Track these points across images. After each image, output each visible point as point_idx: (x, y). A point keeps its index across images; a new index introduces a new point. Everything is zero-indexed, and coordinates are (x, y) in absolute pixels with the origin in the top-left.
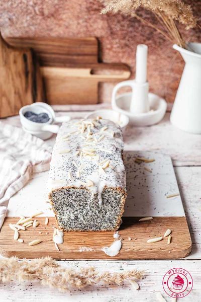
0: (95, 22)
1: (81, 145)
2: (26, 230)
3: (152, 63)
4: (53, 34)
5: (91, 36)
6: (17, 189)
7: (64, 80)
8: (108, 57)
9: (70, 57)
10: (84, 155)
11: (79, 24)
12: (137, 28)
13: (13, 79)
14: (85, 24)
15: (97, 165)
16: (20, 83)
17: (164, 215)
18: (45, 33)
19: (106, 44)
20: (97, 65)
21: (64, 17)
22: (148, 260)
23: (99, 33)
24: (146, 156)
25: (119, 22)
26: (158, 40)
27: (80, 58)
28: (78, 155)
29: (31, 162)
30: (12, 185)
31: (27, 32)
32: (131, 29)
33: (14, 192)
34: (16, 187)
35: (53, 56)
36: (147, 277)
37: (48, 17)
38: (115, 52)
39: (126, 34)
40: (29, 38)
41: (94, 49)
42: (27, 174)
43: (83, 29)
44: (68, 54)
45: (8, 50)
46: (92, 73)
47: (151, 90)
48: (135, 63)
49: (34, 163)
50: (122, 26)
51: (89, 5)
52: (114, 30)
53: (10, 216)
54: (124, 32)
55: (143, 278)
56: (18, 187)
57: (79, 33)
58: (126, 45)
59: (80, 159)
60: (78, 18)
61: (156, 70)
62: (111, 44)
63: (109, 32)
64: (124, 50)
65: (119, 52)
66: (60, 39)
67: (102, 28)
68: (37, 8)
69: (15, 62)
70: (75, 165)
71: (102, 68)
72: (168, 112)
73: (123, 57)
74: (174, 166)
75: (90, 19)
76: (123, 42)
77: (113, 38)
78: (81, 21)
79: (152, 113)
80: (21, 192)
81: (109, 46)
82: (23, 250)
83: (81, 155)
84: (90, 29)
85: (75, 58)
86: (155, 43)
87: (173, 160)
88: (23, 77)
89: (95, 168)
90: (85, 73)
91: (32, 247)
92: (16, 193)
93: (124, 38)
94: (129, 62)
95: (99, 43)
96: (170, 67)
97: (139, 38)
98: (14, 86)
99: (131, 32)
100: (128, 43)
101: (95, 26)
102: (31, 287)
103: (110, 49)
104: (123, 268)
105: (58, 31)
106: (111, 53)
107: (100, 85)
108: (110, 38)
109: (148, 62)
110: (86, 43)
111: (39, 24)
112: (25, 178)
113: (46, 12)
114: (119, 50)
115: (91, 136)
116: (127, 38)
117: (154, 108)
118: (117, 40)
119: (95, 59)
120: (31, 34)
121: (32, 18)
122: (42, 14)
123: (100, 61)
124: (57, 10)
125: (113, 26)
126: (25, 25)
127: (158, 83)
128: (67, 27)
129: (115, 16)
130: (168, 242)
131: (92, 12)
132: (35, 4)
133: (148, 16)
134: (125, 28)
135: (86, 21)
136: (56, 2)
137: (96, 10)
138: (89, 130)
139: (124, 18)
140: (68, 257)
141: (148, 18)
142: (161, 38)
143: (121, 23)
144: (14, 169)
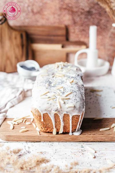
0: (64, 16)
1: (55, 73)
2: (18, 124)
3: (99, 41)
4: (39, 24)
5: (62, 24)
6: (14, 104)
7: (45, 52)
8: (73, 37)
9: (49, 38)
10: (57, 77)
11: (54, 17)
12: (90, 19)
13: (14, 49)
14: (58, 17)
15: (65, 81)
16: (18, 51)
17: (110, 117)
18: (34, 24)
19: (71, 30)
20: (65, 42)
21: (46, 13)
22: (100, 142)
23: (67, 23)
24: (97, 89)
25: (79, 16)
26: (103, 27)
27: (56, 38)
28: (53, 77)
29: (24, 90)
30: (11, 101)
31: (23, 23)
32: (86, 20)
34: (13, 102)
35: (39, 37)
37: (36, 13)
38: (77, 34)
39: (84, 23)
40: (25, 26)
41: (64, 32)
42: (21, 96)
43: (57, 21)
44: (48, 35)
45: (12, 31)
46: (63, 47)
47: (99, 57)
48: (89, 41)
49: (26, 90)
50: (81, 18)
51: (61, 6)
52: (76, 21)
53: (7, 117)
54: (82, 22)
56: (15, 102)
57: (55, 23)
58: (83, 30)
59: (54, 78)
60: (54, 14)
61: (102, 45)
62: (74, 29)
64: (82, 33)
65: (79, 35)
66: (43, 26)
67: (69, 20)
68: (30, 9)
69: (16, 38)
70: (51, 81)
71: (69, 45)
73: (81, 37)
75: (61, 14)
76: (81, 28)
77: (76, 26)
78: (56, 16)
80: (17, 106)
82: (15, 135)
83: (55, 77)
84: (62, 20)
85: (52, 38)
86: (101, 28)
88: (20, 48)
89: (64, 82)
90: (57, 47)
91: (22, 133)
92: (13, 106)
93: (82, 26)
94: (85, 40)
95: (67, 29)
98: (15, 53)
99: (86, 22)
101: (64, 18)
102: (20, 156)
103: (74, 32)
104: (83, 146)
105: (42, 22)
106: (74, 35)
107: (67, 55)
108: (74, 26)
109: (97, 40)
110: (59, 28)
111: (31, 18)
112: (19, 98)
113: (35, 10)
114: (79, 33)
115: (62, 70)
119: (64, 38)
120: (26, 24)
121: (27, 14)
122: (33, 11)
123: (67, 39)
124: (41, 10)
126: (22, 18)
127: (103, 53)
128: (48, 19)
129: (77, 12)
130: (113, 130)
131: (62, 10)
132: (29, 6)
133: (96, 12)
134: (83, 19)
135: (59, 15)
136: (41, 4)
137: (65, 9)
138: (60, 67)
139: (82, 13)
140: (46, 140)
141: (97, 13)
142: (104, 25)
143: (80, 16)
144: (13, 93)
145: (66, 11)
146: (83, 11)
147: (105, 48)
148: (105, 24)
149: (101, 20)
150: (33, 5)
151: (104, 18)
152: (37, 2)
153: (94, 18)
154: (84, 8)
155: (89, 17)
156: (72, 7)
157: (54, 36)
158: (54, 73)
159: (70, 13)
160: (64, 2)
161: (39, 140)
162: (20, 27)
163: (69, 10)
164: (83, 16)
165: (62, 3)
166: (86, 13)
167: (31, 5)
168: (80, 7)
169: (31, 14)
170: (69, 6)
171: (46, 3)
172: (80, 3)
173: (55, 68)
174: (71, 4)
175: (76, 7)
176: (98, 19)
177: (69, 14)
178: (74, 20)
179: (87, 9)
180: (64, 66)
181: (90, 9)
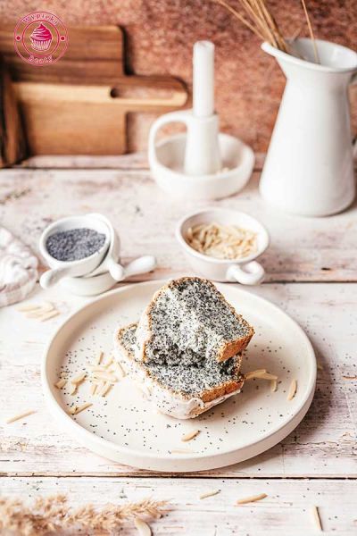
5: (109, 23)
7: (60, 108)
8: (144, 64)
9: (70, 64)
12: (200, 8)
19: (140, 39)
20: (122, 81)
22: (177, 477)
23: (126, 17)
26: (240, 32)
27: (91, 65)
32: (187, 9)
36: (171, 513)
38: (158, 55)
39: (179, 19)
41: (116, 49)
43: (95, 10)
46: (114, 94)
47: (226, 129)
50: (171, 3)
52: (155, 11)
54: (174, 15)
55: (162, 517)
57: (87, 16)
58: (179, 42)
61: (237, 89)
62: (150, 38)
63: (145, 16)
64: (175, 50)
65: (166, 55)
71: (134, 86)
72: (257, 170)
73: (173, 64)
76: (173, 34)
77: (154, 28)
79: (226, 173)
81: (145, 43)
84: (109, 9)
85: (80, 65)
86: (235, 36)
90: (100, 94)
93: (174, 27)
94: (184, 74)
95: (126, 35)
96: (263, 84)
97: (203, 27)
99: (188, 15)
100: (181, 36)
101: (118, 3)
103: (148, 49)
104: (126, 493)
106: (150, 57)
107: (129, 118)
108: (147, 27)
110: (100, 36)
114: (166, 50)
116: (180, 27)
117: (230, 164)
118: (161, 32)
119: (119, 67)
123: (129, 71)
125: (152, 4)
127: (241, 114)
128: (64, 6)
134: (177, 7)
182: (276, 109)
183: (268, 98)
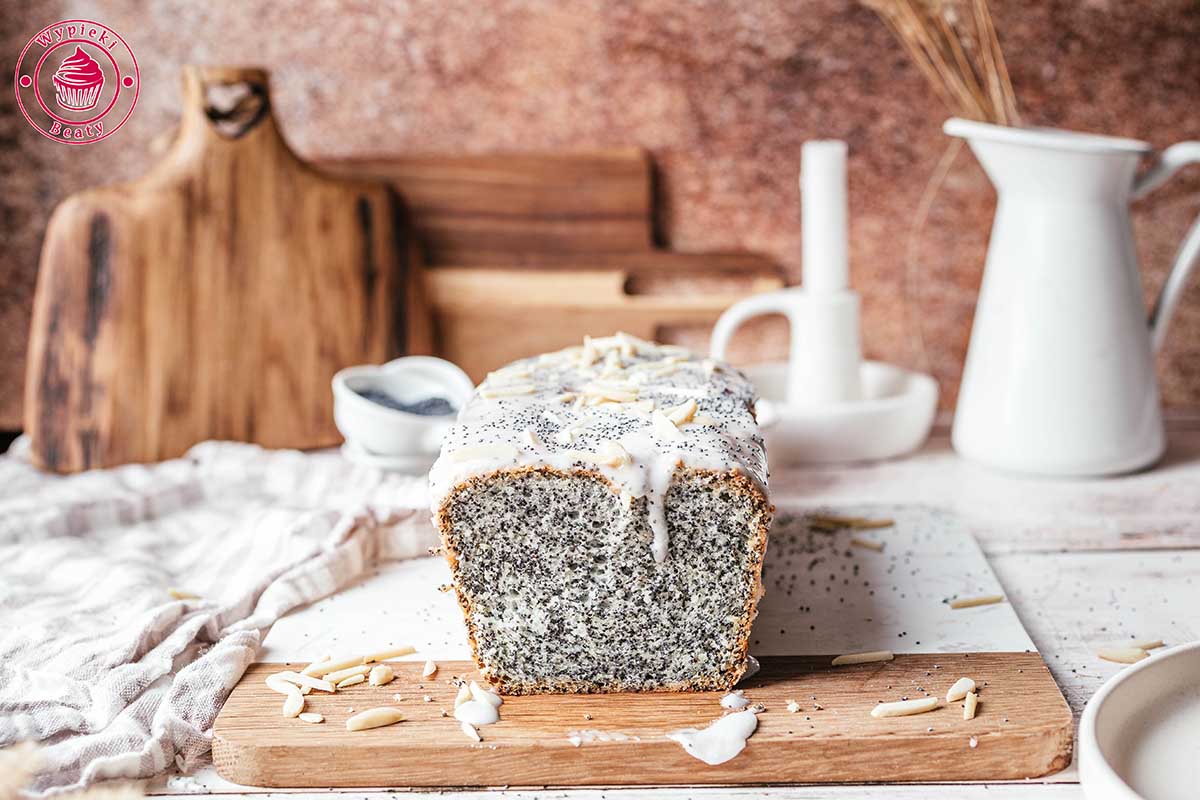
0: (638, 92)
1: (579, 386)
2: (338, 692)
3: (868, 247)
4: (477, 145)
6: (309, 593)
7: (516, 322)
8: (694, 229)
9: (540, 228)
10: (592, 402)
11: (575, 102)
12: (804, 113)
13: (314, 296)
14: (598, 102)
15: (644, 418)
16: (341, 313)
17: (941, 648)
18: (445, 144)
19: (685, 178)
20: (648, 259)
21: (519, 76)
23: (655, 135)
25: (730, 90)
26: (887, 157)
27: (585, 229)
28: (567, 402)
29: (372, 513)
30: (290, 575)
31: (376, 140)
32: (777, 116)
33: (297, 601)
34: (303, 582)
35: (476, 225)
37: (459, 79)
38: (719, 209)
39: (763, 136)
40: (383, 160)
41: (636, 193)
42: (353, 545)
43: (593, 123)
44: (536, 216)
45: (302, 179)
46: (630, 288)
47: (871, 356)
48: (798, 250)
50: (746, 105)
51: (614, 31)
52: (714, 122)
53: (269, 660)
54: (754, 129)
56: (315, 586)
57: (577, 136)
58: (762, 181)
59: (574, 409)
60: (573, 79)
61: (885, 275)
62: (703, 176)
63: (693, 131)
64: (755, 198)
65: (734, 209)
66: (500, 158)
67: (668, 116)
68: (417, 50)
69: (325, 226)
70: (554, 420)
71: (669, 276)
73: (750, 227)
74: (987, 555)
75: (617, 82)
76: (749, 167)
77: (711, 155)
78: (583, 92)
80: (326, 607)
81: (694, 186)
82: (318, 743)
83: (578, 402)
84: (621, 120)
85: (562, 229)
86: (876, 167)
87: (979, 541)
88: (356, 290)
89: (635, 425)
91: (363, 733)
92: (304, 606)
93: (753, 152)
94: (777, 245)
95: (656, 174)
96: (938, 261)
98: (317, 322)
99: (779, 129)
100: (770, 171)
101: (639, 108)
103: (701, 197)
105: (494, 132)
106: (704, 213)
107: (662, 336)
108: (698, 153)
109: (852, 243)
110: (604, 169)
111: (424, 109)
112: (344, 556)
113: (452, 61)
114: (737, 199)
115: (622, 372)
116: (765, 150)
118: (725, 162)
119: (640, 231)
120: (392, 147)
121: (398, 86)
122: (436, 68)
123: (660, 239)
124: (492, 55)
125: (708, 107)
126: (371, 112)
127: (896, 328)
128: (531, 116)
129: (715, 67)
130: (963, 714)
131: (626, 58)
132: (411, 34)
133: (844, 65)
134: (757, 112)
135: (604, 90)
136: (490, 22)
137: (643, 48)
138: (612, 359)
139: (750, 75)
140: (518, 777)
141: (844, 74)
142: (898, 149)
143: (740, 94)
144: (300, 532)
145: (652, 63)
146: (753, 61)
147: (903, 295)
148: (900, 139)
149: (874, 115)
150: (439, 26)
151: (897, 105)
152: (462, 10)
153: (825, 106)
154: (759, 41)
155: (800, 98)
156: (685, 37)
157: (574, 217)
158: (570, 384)
159: (677, 71)
160: (635, 10)
161: (474, 779)
162: (353, 162)
163: (665, 56)
164: (757, 94)
165: (623, 12)
166: (774, 72)
167: (426, 25)
168: (742, 36)
169: (427, 82)
170: (666, 34)
171: (522, 15)
172: (734, 12)
173: (576, 367)
174: (682, 18)
175: (713, 38)
176: (851, 107)
177: (668, 81)
178: (699, 116)
179: (784, 49)
180: (635, 354)
181: (803, 46)
182: (967, 315)
183: (952, 293)
